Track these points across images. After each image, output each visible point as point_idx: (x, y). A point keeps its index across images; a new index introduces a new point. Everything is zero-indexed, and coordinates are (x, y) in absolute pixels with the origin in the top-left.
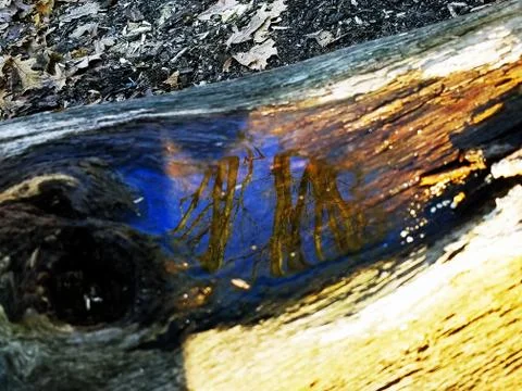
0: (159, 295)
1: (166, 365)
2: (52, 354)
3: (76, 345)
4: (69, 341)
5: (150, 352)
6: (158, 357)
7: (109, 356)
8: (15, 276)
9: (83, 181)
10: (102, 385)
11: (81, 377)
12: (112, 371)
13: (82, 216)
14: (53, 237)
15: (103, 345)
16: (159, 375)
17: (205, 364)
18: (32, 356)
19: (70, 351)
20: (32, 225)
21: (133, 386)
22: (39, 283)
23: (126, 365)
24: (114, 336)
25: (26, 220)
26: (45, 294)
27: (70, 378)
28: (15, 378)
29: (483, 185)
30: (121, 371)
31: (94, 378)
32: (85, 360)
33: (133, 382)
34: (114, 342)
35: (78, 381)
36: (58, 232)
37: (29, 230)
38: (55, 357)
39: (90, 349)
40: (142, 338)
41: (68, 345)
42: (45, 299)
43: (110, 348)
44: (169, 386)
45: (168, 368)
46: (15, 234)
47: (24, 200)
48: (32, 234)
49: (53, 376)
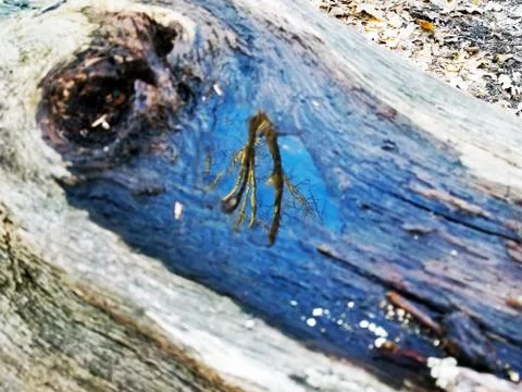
0: (113, 162)
1: (59, 209)
5: (61, 190)
6: (61, 199)
7: (41, 166)
8: (75, 62)
9: (197, 42)
10: (24, 179)
11: (20, 162)
12: (35, 177)
13: (166, 65)
15: (43, 156)
16: (49, 210)
17: (74, 235)
18: (11, 118)
19: (27, 139)
20: (125, 40)
21: (33, 199)
22: (75, 80)
23: (43, 183)
24: (52, 158)
25: (128, 35)
26: (69, 90)
27: (13, 155)
29: (420, 359)
30: (37, 182)
31: (24, 169)
32: (29, 154)
33: (35, 197)
34: (50, 161)
35: (16, 161)
36: (130, 59)
37: (120, 42)
38: (18, 133)
39: (36, 150)
40: (64, 177)
42: (66, 93)
43: (45, 161)
44: (46, 222)
45: (57, 212)
47: (153, 22)
48: (117, 46)
49: (7, 143)
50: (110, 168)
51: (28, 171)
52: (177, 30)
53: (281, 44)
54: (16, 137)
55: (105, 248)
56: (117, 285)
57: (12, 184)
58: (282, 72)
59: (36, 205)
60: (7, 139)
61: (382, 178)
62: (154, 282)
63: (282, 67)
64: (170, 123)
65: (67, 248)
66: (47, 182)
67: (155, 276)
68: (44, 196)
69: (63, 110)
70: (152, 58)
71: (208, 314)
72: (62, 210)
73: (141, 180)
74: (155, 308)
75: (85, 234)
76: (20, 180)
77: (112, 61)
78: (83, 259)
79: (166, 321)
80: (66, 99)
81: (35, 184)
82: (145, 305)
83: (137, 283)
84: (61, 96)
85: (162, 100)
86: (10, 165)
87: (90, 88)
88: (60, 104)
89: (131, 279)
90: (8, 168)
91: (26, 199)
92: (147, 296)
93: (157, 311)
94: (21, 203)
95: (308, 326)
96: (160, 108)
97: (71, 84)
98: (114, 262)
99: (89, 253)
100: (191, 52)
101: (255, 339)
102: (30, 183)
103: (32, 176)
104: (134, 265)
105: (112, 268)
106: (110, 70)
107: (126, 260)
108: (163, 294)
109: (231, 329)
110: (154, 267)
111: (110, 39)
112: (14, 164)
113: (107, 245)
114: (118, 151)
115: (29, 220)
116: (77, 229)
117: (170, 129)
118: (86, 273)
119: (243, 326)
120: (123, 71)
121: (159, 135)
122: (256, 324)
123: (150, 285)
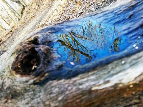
0: (45, 67)
1: (39, 91)
2: (12, 83)
3: (17, 82)
4: (16, 80)
5: (36, 86)
6: (38, 88)
7: (25, 86)
10: (23, 95)
11: (18, 91)
14: (28, 50)
15: (24, 82)
16: (37, 95)
17: (50, 92)
18: (8, 83)
19: (16, 83)
21: (30, 97)
22: (19, 62)
24: (27, 80)
25: (25, 46)
27: (15, 92)
28: (3, 90)
30: (27, 91)
32: (19, 86)
34: (27, 82)
35: (17, 93)
36: (30, 48)
38: (12, 85)
39: (21, 83)
40: (34, 81)
41: (16, 81)
42: (19, 67)
43: (25, 83)
46: (22, 49)
48: (25, 49)
49: (11, 90)
50: (45, 69)
51: (22, 91)
52: (36, 38)
53: (61, 25)
54: (13, 86)
55: (62, 86)
56: (75, 91)
57: (20, 100)
58: (67, 27)
59: (32, 97)
60: (10, 89)
61: (110, 19)
62: (85, 80)
63: (66, 27)
64: (52, 52)
65: (51, 98)
66: (30, 88)
67: (83, 78)
68: (32, 92)
69: (22, 72)
70: (35, 46)
71: (109, 72)
72: (41, 90)
73: (56, 66)
74: (93, 85)
75: (53, 89)
76: (22, 96)
77: (26, 52)
78: (59, 96)
79: (100, 85)
80: (20, 68)
81: (27, 93)
82: (89, 87)
83: (81, 84)
84: (18, 68)
85: (45, 48)
86: (16, 96)
87: (25, 61)
88: (20, 70)
89: (78, 85)
90: (16, 97)
91: (27, 99)
92: (87, 84)
93: (95, 85)
94: (27, 102)
95: (137, 49)
96: (46, 50)
97: (19, 64)
98: (68, 86)
99: (59, 92)
100: (43, 38)
101: (130, 63)
102: (26, 94)
103: (25, 91)
104: (75, 81)
105: (70, 88)
106: (27, 54)
107: (71, 82)
108: (91, 80)
109: (120, 68)
110: (80, 77)
111: (22, 50)
112: (17, 94)
113: (62, 85)
114: (44, 64)
115: (33, 104)
116: (49, 90)
117: (52, 53)
118: (63, 98)
119: (122, 64)
120: (30, 52)
121: (51, 55)
122: (125, 61)
123: (85, 81)
